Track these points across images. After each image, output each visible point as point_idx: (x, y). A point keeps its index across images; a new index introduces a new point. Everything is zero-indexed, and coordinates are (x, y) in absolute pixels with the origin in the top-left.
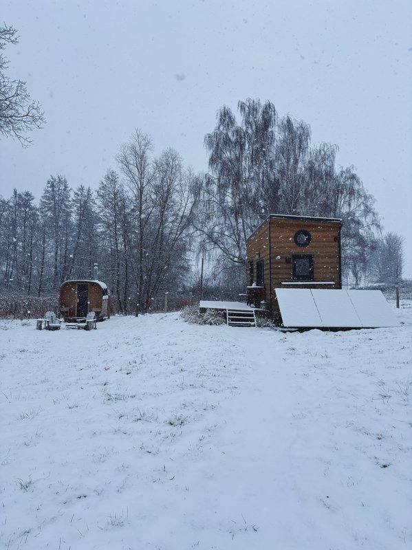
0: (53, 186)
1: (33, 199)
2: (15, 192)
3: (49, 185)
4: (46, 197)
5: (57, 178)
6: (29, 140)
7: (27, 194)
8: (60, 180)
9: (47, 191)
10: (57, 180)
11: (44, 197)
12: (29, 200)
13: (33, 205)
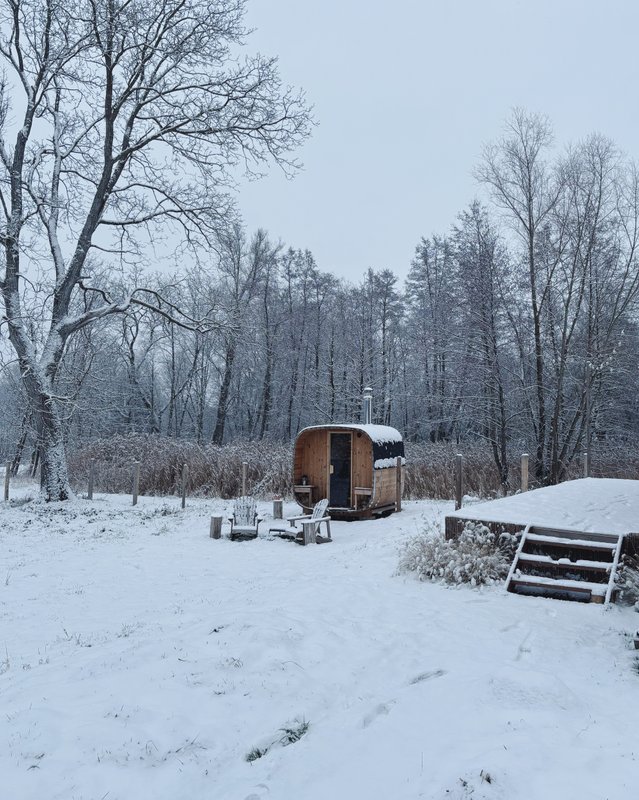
0: (425, 256)
1: (394, 281)
2: (371, 274)
3: (419, 254)
4: (415, 274)
5: (431, 240)
6: (296, 163)
7: (387, 275)
8: (437, 244)
9: (415, 266)
10: (432, 245)
11: (413, 276)
12: (389, 284)
13: (395, 291)
